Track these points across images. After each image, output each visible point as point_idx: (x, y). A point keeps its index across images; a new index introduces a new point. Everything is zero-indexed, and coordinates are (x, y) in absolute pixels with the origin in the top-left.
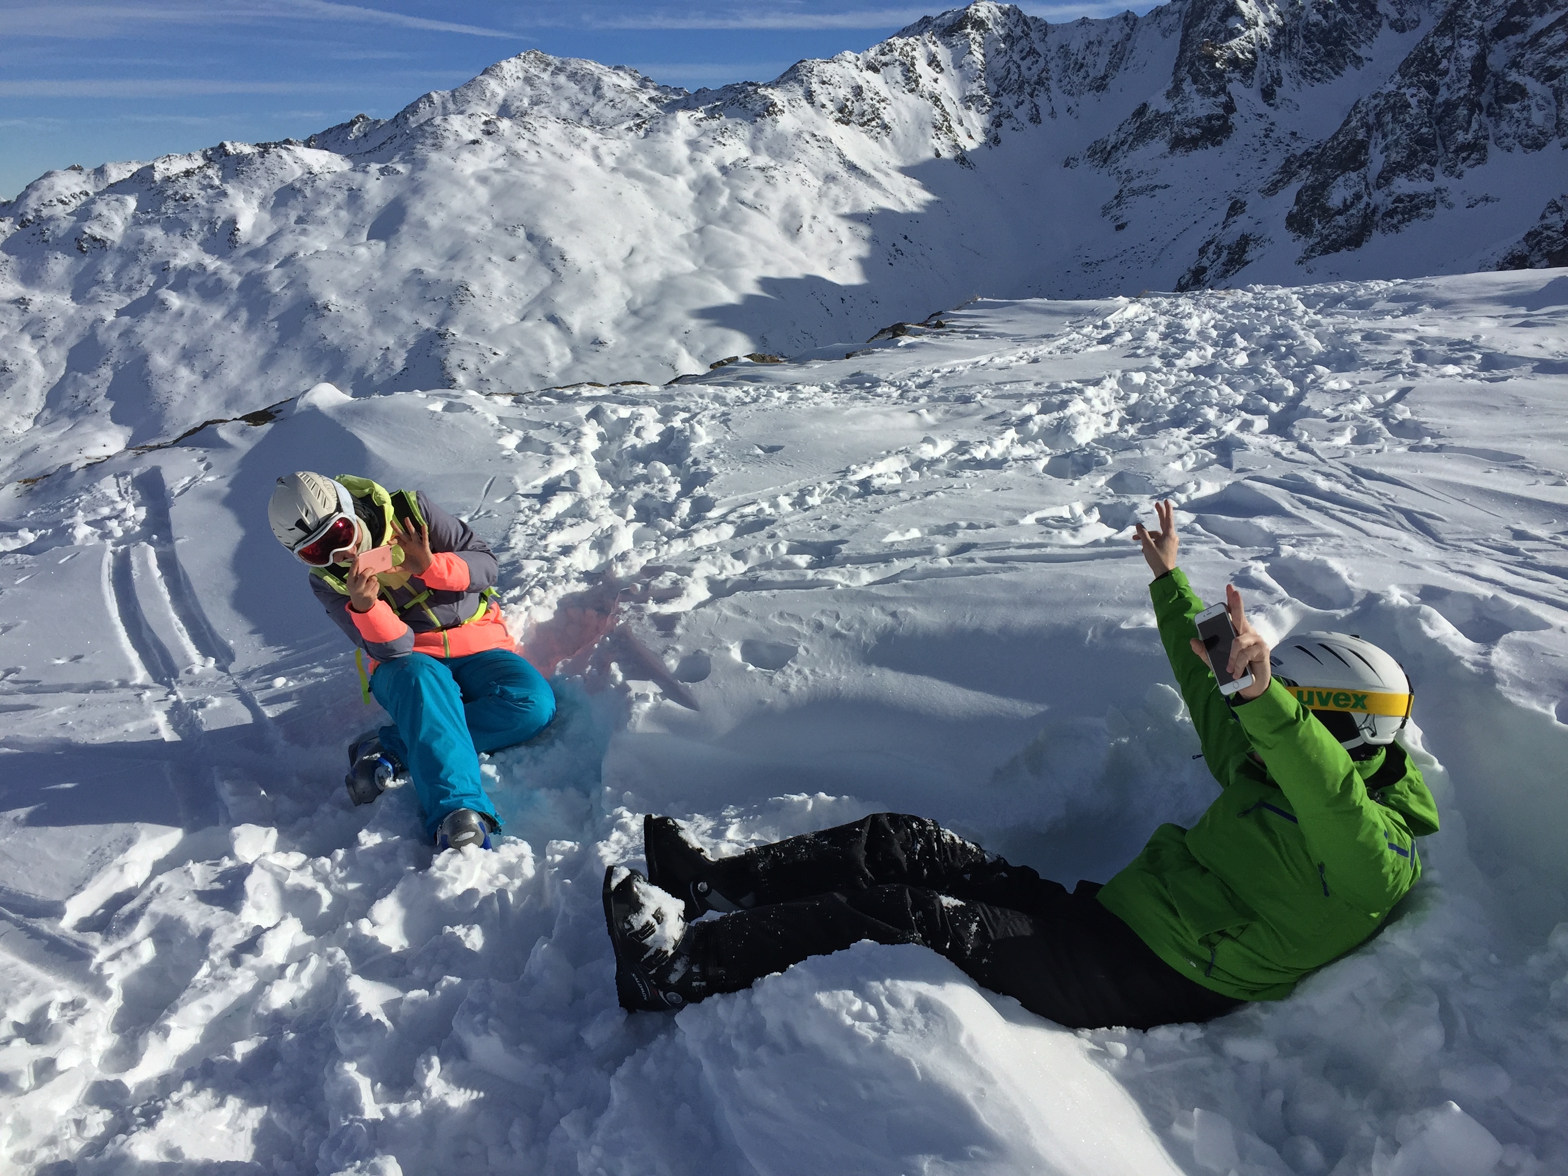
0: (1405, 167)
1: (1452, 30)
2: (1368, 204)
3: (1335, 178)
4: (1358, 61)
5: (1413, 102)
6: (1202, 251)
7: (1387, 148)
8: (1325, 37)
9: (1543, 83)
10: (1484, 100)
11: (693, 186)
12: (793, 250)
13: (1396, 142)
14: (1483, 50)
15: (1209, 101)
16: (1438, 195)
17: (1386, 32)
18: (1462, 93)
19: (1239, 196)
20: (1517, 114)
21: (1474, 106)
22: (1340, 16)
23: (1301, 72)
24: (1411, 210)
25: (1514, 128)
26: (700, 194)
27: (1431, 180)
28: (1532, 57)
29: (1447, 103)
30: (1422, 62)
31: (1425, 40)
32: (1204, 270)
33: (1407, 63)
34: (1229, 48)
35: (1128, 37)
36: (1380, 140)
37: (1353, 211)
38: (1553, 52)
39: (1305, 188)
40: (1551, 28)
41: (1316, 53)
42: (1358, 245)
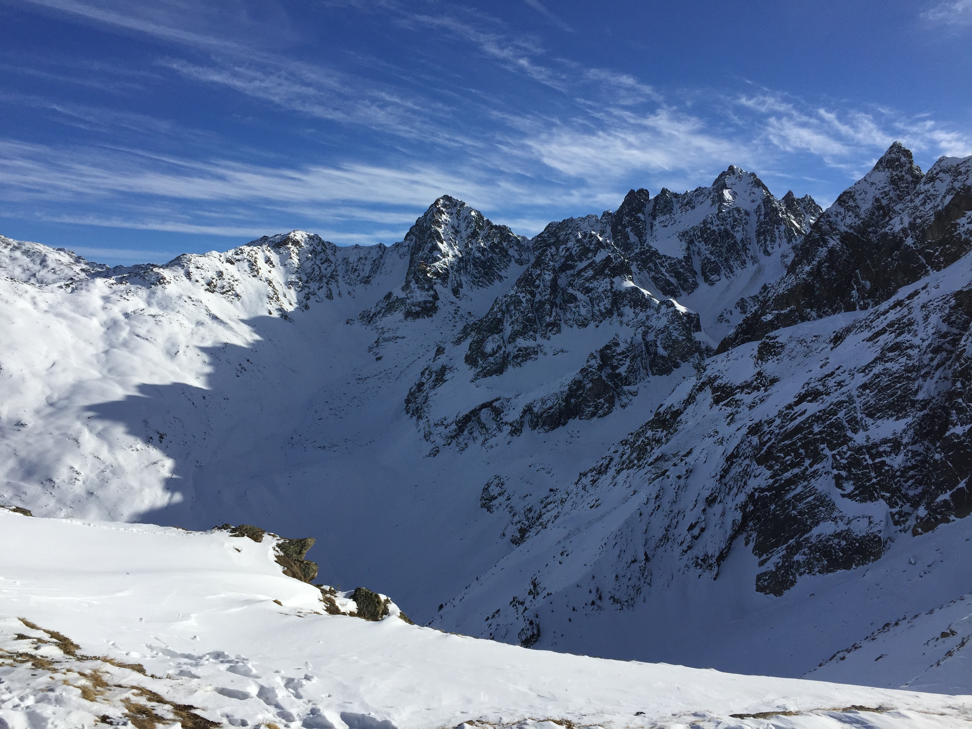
0: (522, 333)
1: (540, 266)
2: (505, 352)
3: (488, 337)
4: (500, 278)
5: (524, 300)
6: (423, 373)
7: (512, 323)
8: (483, 264)
9: (584, 295)
10: (558, 301)
11: (103, 324)
12: (171, 366)
13: (517, 320)
14: (555, 276)
15: (424, 293)
16: (539, 348)
17: (513, 264)
18: (547, 297)
19: (442, 344)
20: (574, 309)
21: (553, 304)
22: (490, 255)
23: (472, 282)
24: (526, 356)
25: (573, 316)
26: (108, 329)
27: (535, 340)
28: (579, 281)
29: (540, 301)
30: (527, 281)
31: (528, 270)
32: (422, 384)
33: (519, 281)
34: (434, 266)
35: (381, 257)
36: (509, 319)
37: (497, 355)
38: (587, 280)
39: (474, 342)
40: (585, 268)
41: (479, 272)
42: (501, 373)
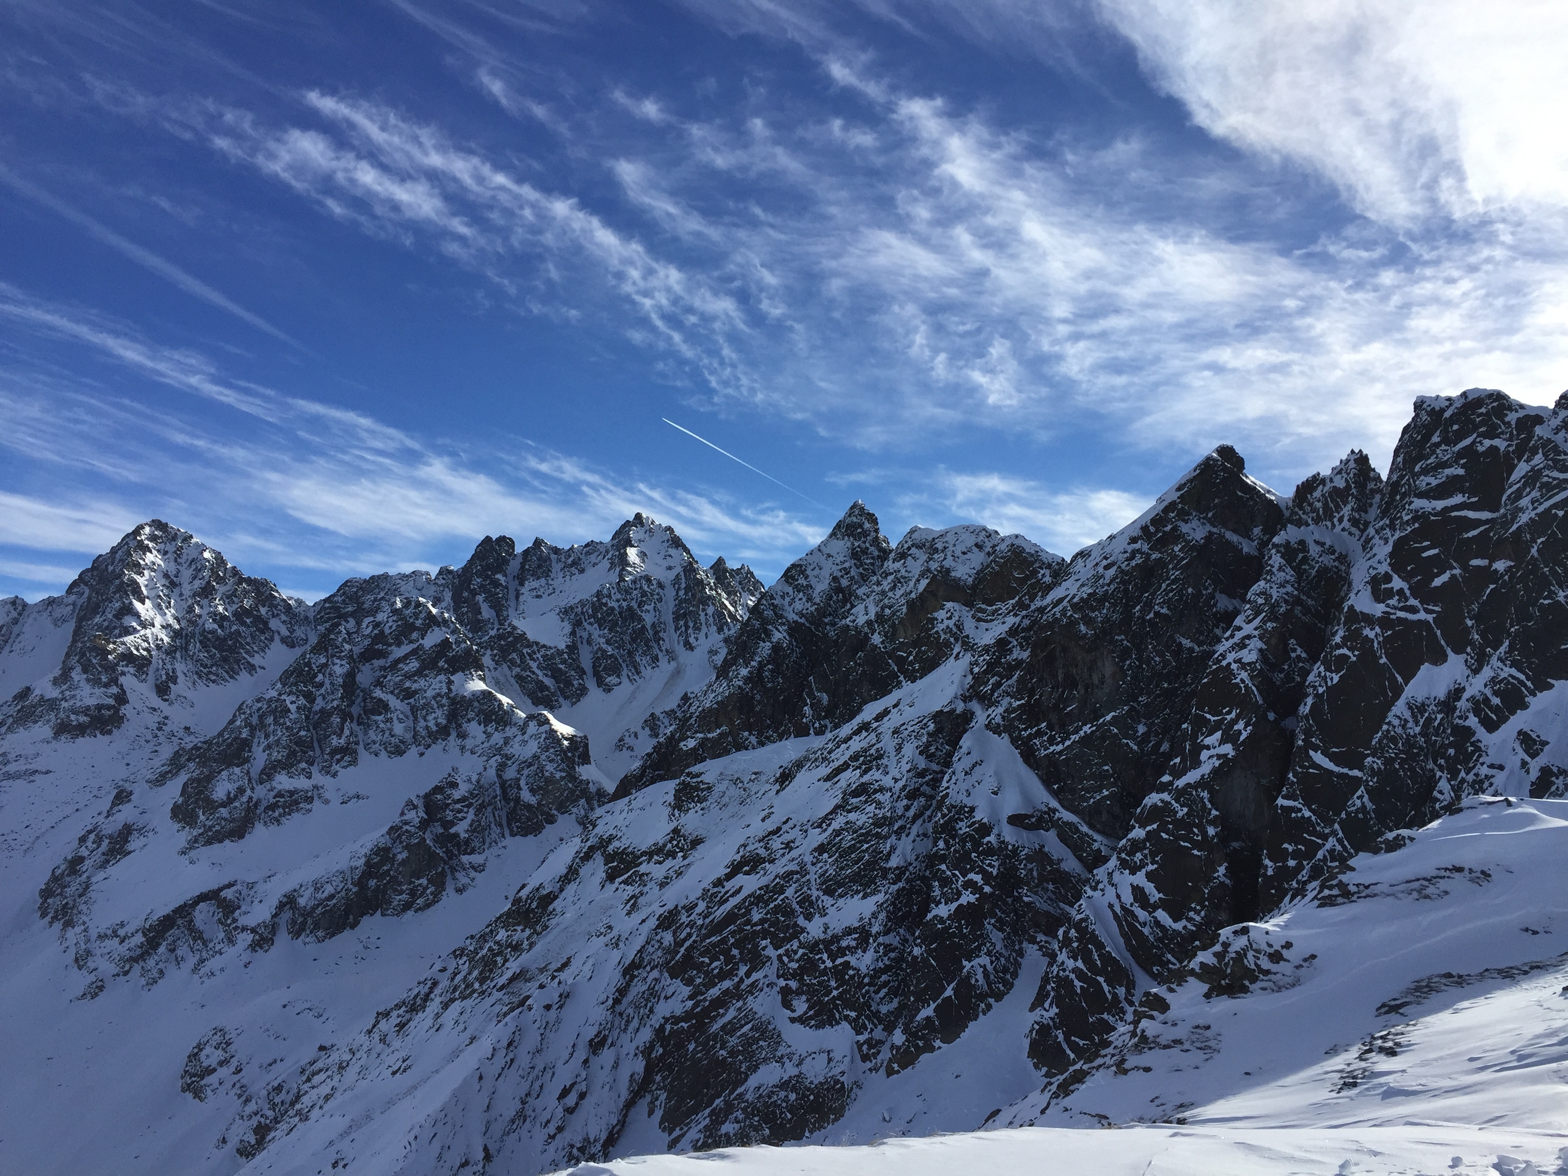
0: (286, 765)
1: (327, 651)
2: (251, 798)
3: (219, 772)
4: (251, 668)
5: (293, 708)
6: (83, 840)
7: (269, 747)
8: (220, 643)
9: (402, 701)
10: (355, 711)
13: (277, 742)
14: (353, 669)
15: (99, 691)
16: (315, 791)
17: (277, 646)
18: (335, 703)
19: (127, 785)
20: (382, 725)
21: (346, 716)
22: (234, 628)
23: (197, 673)
24: (291, 805)
27: (310, 778)
28: (393, 679)
29: (322, 711)
30: (300, 673)
31: (303, 655)
32: (81, 860)
33: (287, 674)
34: (123, 643)
35: (15, 622)
36: (262, 740)
37: (236, 804)
38: (408, 676)
39: (192, 780)
40: (406, 657)
41: (212, 657)
42: (241, 836)
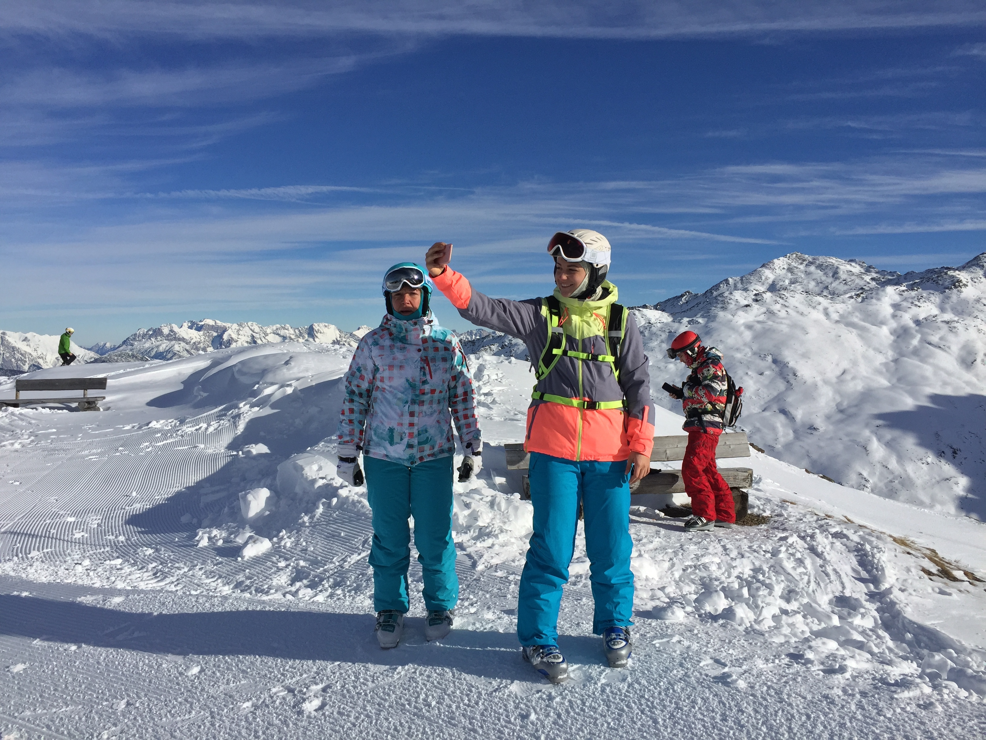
11: (893, 332)
12: (968, 376)
26: (898, 337)
